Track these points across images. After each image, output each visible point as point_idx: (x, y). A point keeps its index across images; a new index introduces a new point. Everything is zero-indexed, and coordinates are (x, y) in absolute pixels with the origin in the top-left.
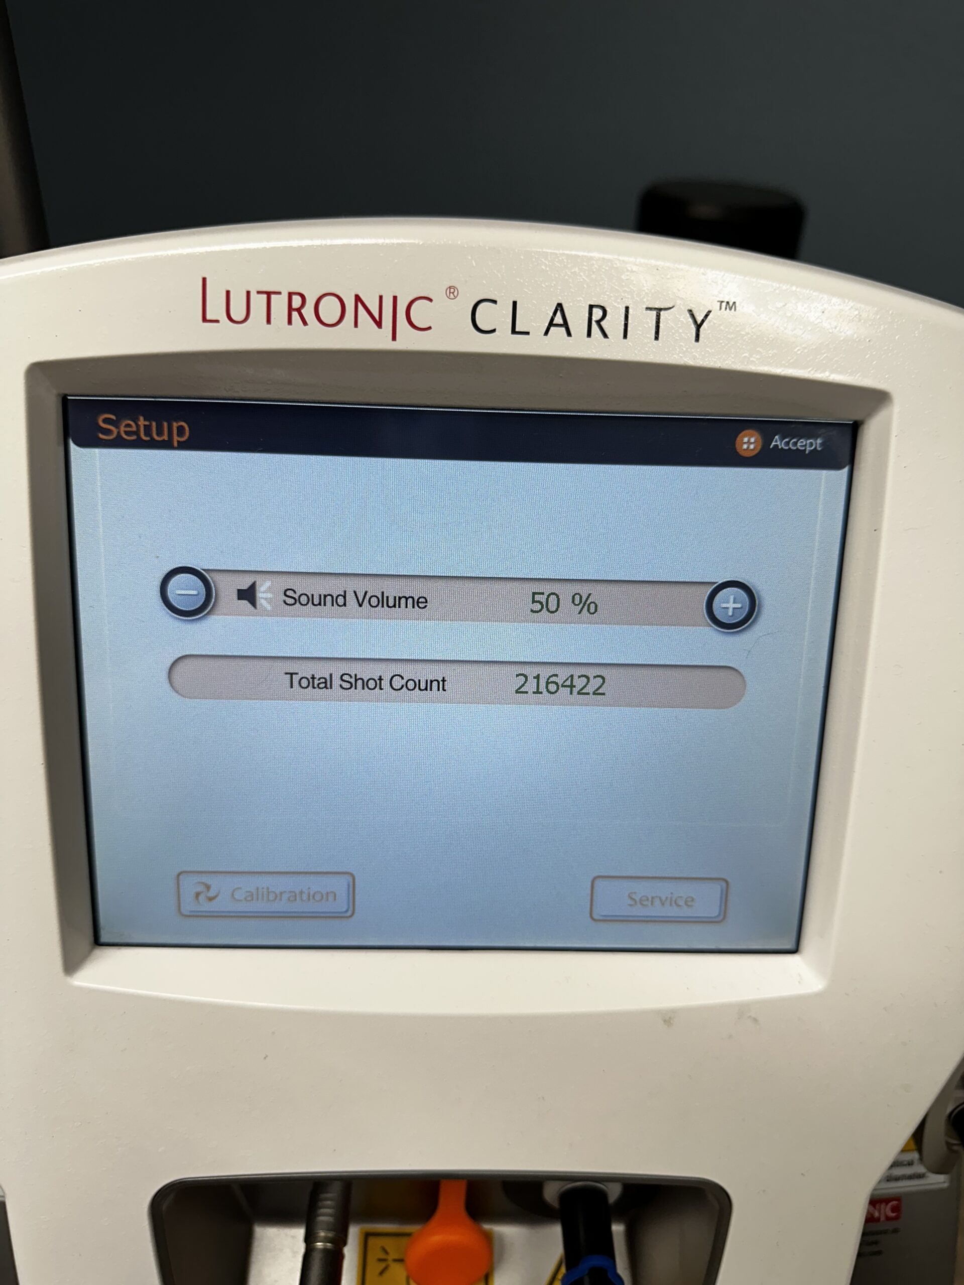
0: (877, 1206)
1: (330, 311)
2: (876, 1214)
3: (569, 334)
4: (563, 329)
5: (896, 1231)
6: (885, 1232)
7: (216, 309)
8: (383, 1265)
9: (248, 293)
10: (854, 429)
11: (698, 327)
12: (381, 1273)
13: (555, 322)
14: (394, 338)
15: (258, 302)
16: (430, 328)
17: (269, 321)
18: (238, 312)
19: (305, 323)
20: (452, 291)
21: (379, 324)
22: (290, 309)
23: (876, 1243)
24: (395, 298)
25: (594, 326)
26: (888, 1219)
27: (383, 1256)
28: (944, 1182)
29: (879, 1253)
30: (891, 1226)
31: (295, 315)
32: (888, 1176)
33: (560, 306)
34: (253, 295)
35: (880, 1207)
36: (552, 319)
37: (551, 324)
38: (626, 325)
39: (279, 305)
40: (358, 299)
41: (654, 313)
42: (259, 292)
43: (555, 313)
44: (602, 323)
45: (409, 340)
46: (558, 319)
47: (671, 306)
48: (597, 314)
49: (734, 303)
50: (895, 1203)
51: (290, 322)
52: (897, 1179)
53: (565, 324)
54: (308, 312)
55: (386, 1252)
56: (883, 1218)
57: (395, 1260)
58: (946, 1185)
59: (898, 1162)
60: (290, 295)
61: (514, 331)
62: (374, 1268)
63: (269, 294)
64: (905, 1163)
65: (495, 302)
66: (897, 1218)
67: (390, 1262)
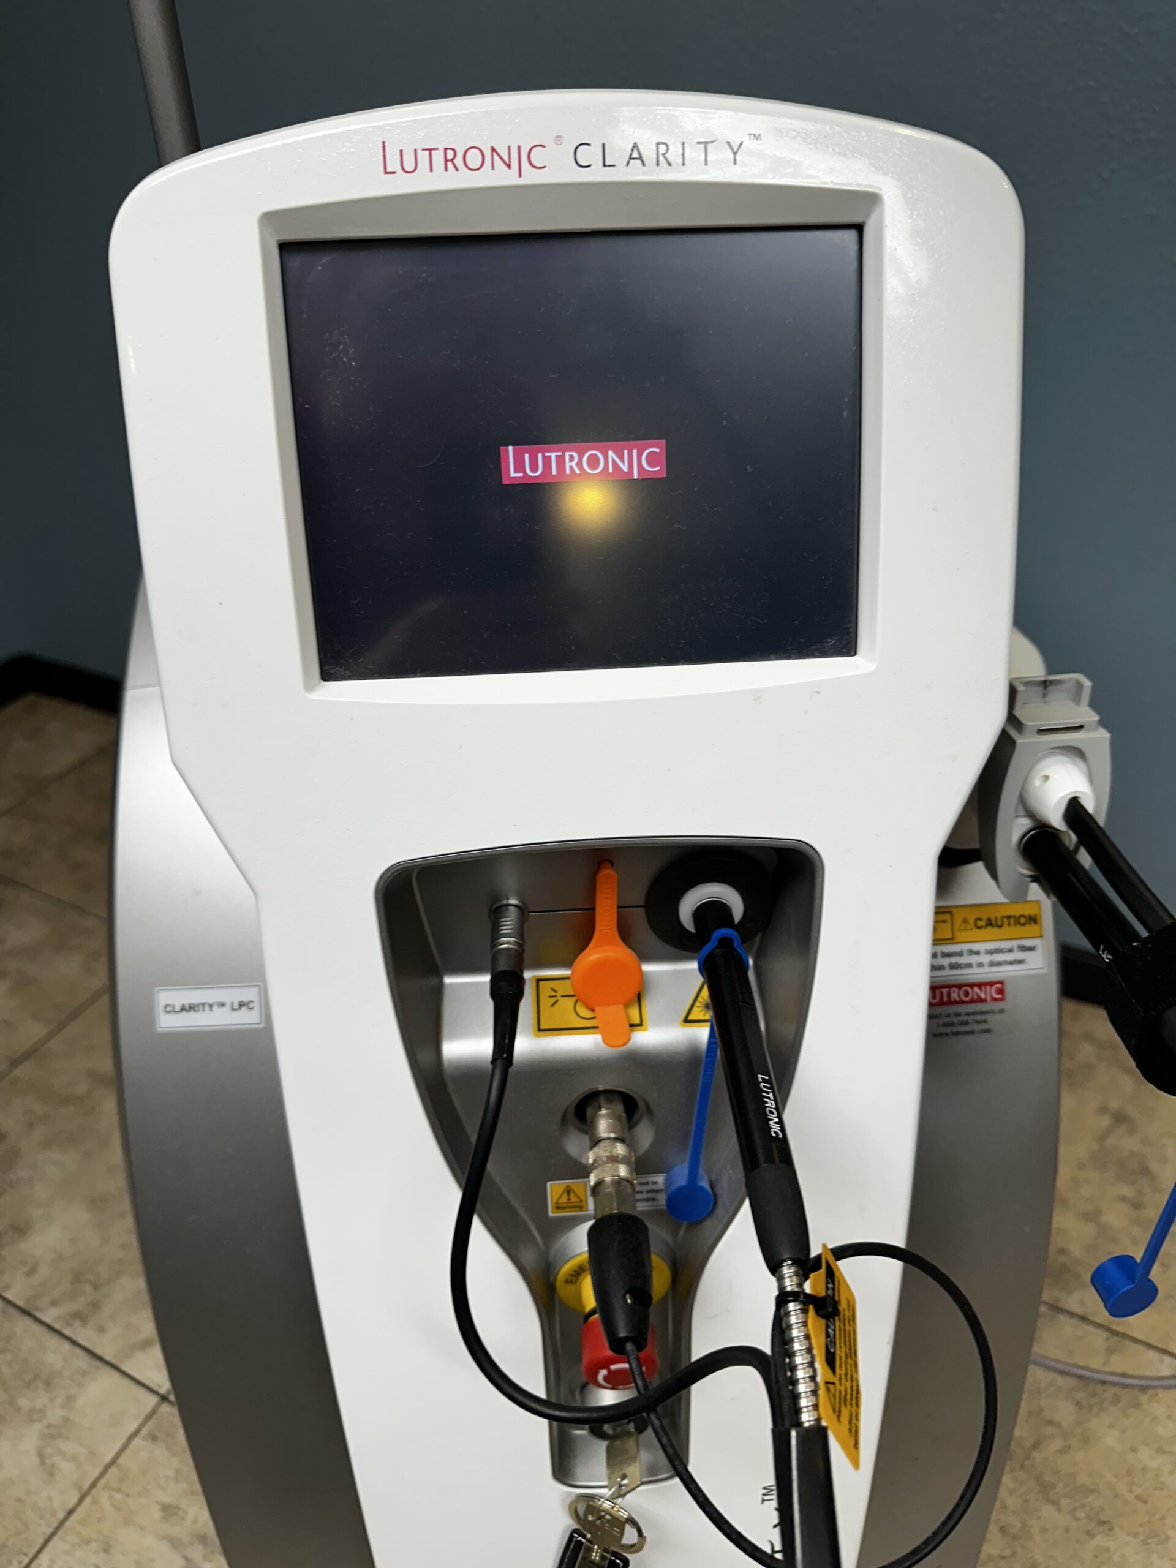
0: (983, 988)
1: (474, 159)
2: (983, 996)
3: (644, 165)
4: (639, 162)
5: (1002, 1011)
6: (993, 1012)
7: (393, 164)
8: (554, 1000)
9: (416, 151)
10: (859, 228)
11: (735, 153)
12: (552, 1005)
13: (633, 157)
14: (520, 176)
15: (423, 156)
16: (544, 167)
17: (431, 170)
18: (409, 165)
19: (457, 169)
20: (559, 139)
21: (509, 166)
22: (446, 161)
23: (985, 1022)
24: (519, 147)
25: (661, 158)
26: (995, 999)
27: (553, 994)
28: (1043, 968)
29: (988, 1031)
30: (999, 1005)
31: (450, 164)
32: (991, 962)
33: (635, 146)
34: (420, 152)
35: (986, 989)
36: (631, 154)
37: (631, 158)
38: (683, 155)
39: (438, 157)
40: (493, 150)
41: (702, 146)
42: (424, 150)
43: (632, 150)
44: (667, 155)
45: (531, 177)
46: (635, 155)
47: (713, 140)
48: (662, 148)
49: (759, 135)
50: (999, 986)
51: (446, 170)
52: (999, 964)
53: (640, 158)
54: (459, 161)
55: (556, 992)
56: (989, 999)
57: (563, 996)
58: (1045, 971)
59: (999, 949)
60: (446, 149)
61: (605, 166)
62: (545, 1002)
63: (430, 150)
64: (1006, 950)
65: (589, 145)
66: (1002, 1000)
67: (559, 997)
